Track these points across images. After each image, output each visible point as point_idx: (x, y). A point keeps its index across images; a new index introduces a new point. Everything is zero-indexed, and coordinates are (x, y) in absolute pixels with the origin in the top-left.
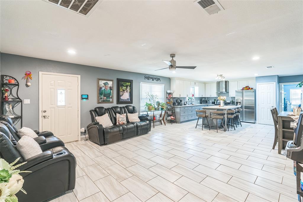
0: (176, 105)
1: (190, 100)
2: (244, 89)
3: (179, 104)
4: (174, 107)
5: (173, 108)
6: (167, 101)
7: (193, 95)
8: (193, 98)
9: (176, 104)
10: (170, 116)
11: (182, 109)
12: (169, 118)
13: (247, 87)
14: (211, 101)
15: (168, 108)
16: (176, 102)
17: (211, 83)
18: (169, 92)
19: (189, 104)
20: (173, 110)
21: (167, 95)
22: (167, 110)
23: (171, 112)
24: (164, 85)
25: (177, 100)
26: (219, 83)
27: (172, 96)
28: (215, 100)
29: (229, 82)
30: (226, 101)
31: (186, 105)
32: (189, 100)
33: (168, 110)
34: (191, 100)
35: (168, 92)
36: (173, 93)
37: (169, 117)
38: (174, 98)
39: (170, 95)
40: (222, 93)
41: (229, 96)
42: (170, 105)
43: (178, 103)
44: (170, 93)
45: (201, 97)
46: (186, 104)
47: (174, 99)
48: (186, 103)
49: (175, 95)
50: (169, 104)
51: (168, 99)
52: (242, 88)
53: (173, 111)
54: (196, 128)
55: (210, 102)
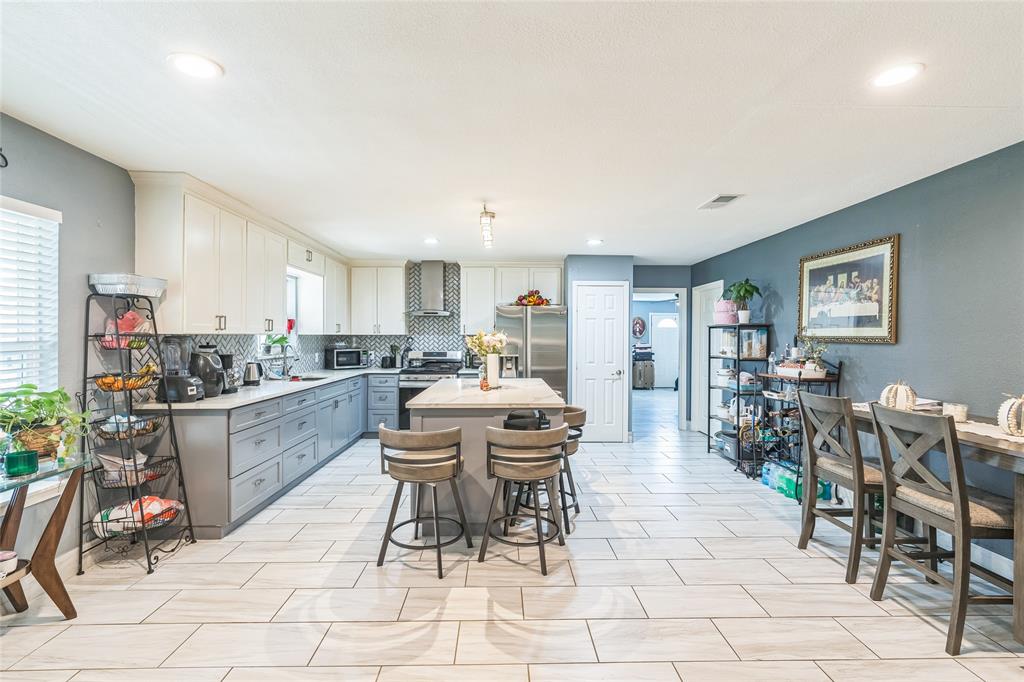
0: (191, 399)
1: (276, 350)
2: (525, 301)
3: (214, 383)
4: (170, 413)
5: (155, 428)
6: (96, 366)
7: (291, 324)
8: (293, 340)
9: (192, 391)
10: (135, 493)
11: (240, 426)
12: (123, 516)
13: (531, 294)
14: (375, 356)
15: (102, 434)
16: (184, 373)
17: (377, 264)
18: (114, 283)
19: (272, 375)
20: (157, 440)
21: (97, 313)
22: (99, 449)
23: (141, 459)
24: (58, 215)
25: (195, 357)
26: (414, 269)
27: (145, 327)
28: (394, 349)
29: (458, 267)
30: (445, 354)
31: (256, 383)
32: (268, 350)
33: (112, 444)
34: (283, 349)
35: (101, 289)
36: (161, 300)
37: (116, 513)
38: (168, 339)
39: (128, 315)
40: (430, 316)
41: (462, 329)
42: (129, 400)
43: (205, 377)
44: (128, 302)
45: (333, 332)
46: (254, 376)
47: (173, 353)
48: (254, 370)
49: (174, 319)
50: (119, 397)
51: (106, 350)
52: (514, 300)
53: (164, 448)
54: (380, 563)
55: (372, 357)
